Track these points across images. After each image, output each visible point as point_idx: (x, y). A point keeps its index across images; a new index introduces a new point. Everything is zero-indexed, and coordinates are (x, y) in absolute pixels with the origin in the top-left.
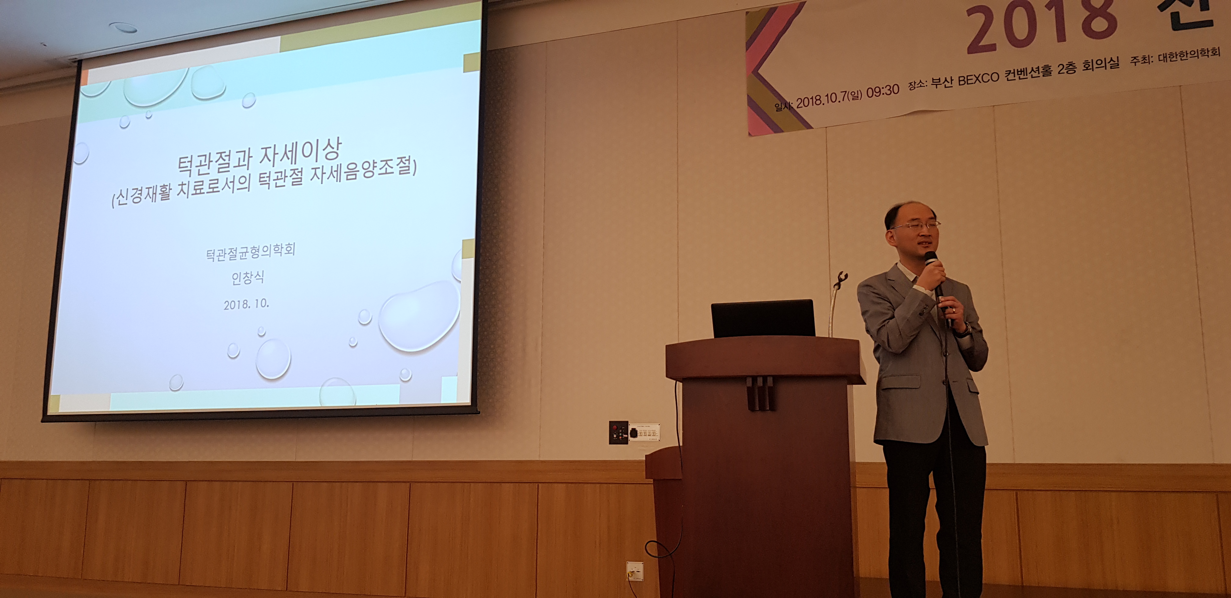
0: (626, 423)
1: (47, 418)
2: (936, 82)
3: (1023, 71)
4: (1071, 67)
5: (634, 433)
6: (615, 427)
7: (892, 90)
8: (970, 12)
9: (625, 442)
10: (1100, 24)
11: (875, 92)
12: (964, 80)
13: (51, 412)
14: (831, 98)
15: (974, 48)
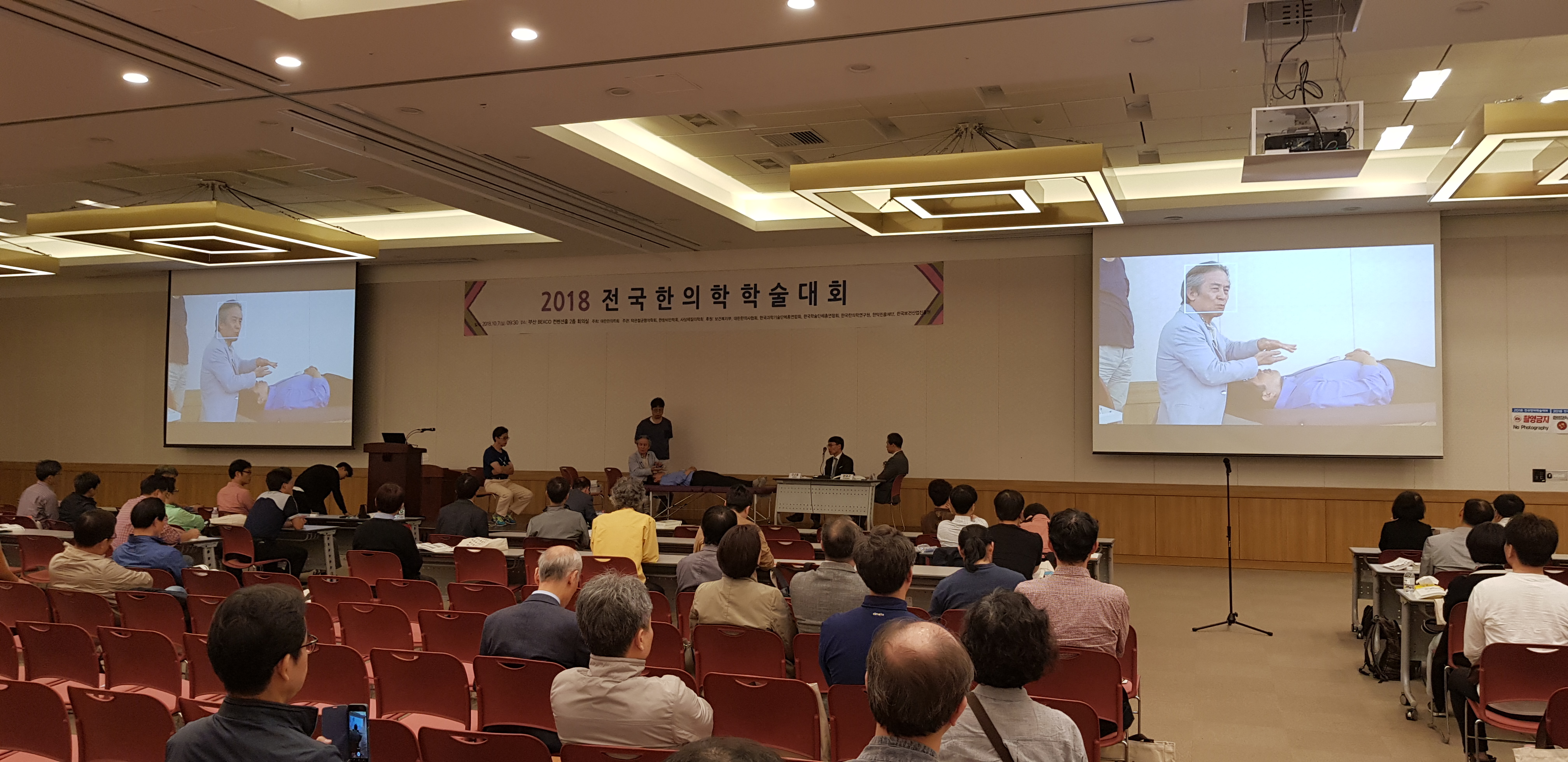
1: (166, 445)
2: (530, 322)
3: (558, 321)
4: (574, 321)
7: (515, 323)
8: (543, 294)
10: (584, 305)
11: (510, 323)
12: (540, 322)
13: (168, 443)
14: (494, 323)
15: (544, 309)
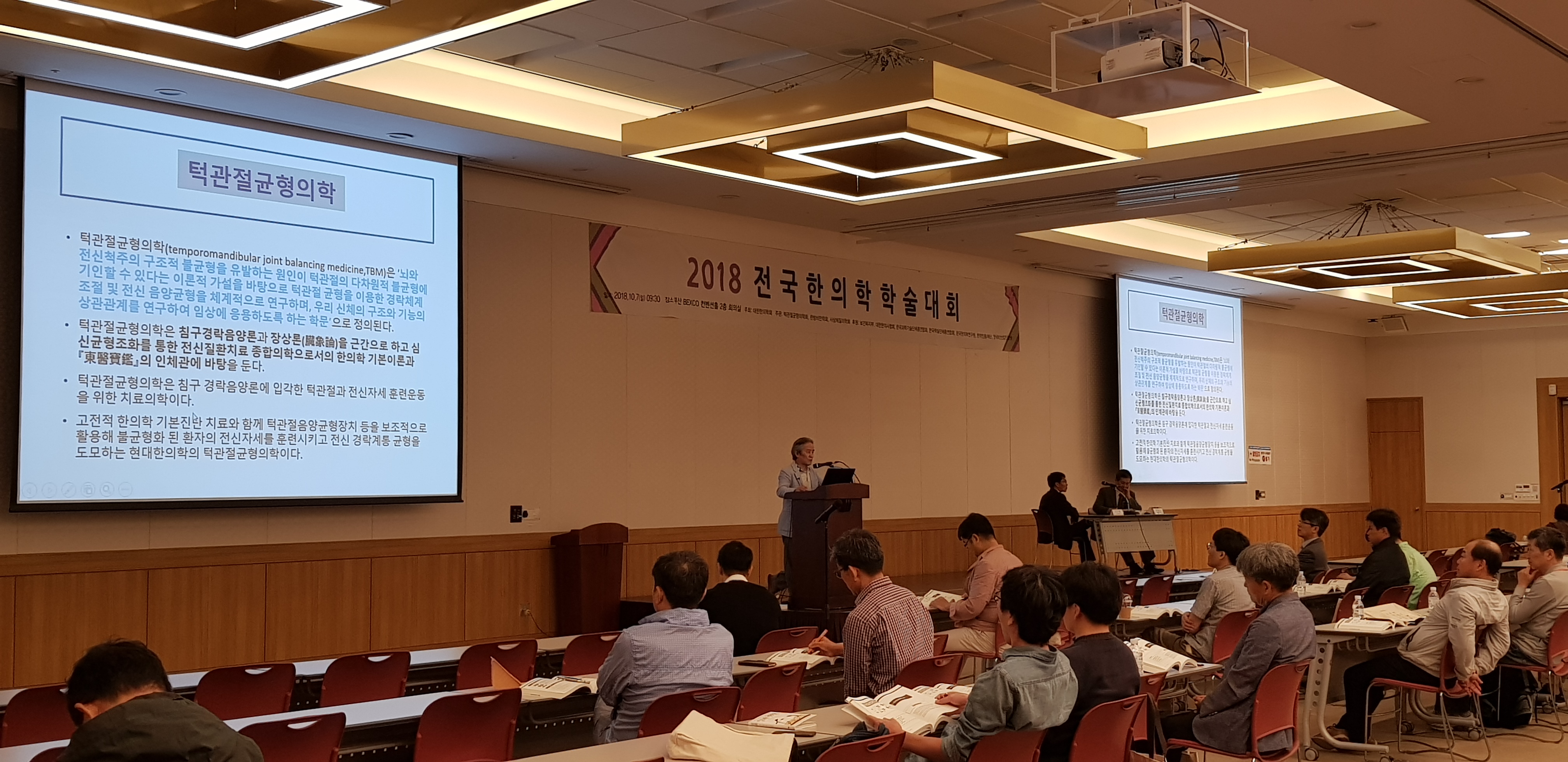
0: (520, 507)
2: (673, 300)
3: (704, 303)
4: (724, 306)
5: (526, 514)
6: (515, 510)
7: (658, 299)
8: (690, 261)
9: (520, 520)
10: (734, 284)
11: (650, 298)
12: (684, 302)
14: (631, 296)
15: (691, 284)
